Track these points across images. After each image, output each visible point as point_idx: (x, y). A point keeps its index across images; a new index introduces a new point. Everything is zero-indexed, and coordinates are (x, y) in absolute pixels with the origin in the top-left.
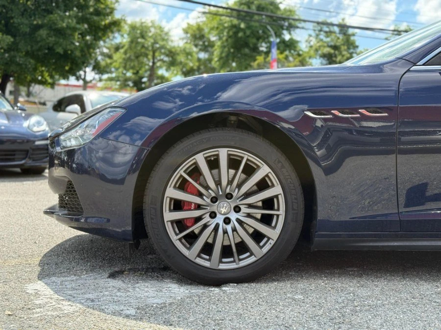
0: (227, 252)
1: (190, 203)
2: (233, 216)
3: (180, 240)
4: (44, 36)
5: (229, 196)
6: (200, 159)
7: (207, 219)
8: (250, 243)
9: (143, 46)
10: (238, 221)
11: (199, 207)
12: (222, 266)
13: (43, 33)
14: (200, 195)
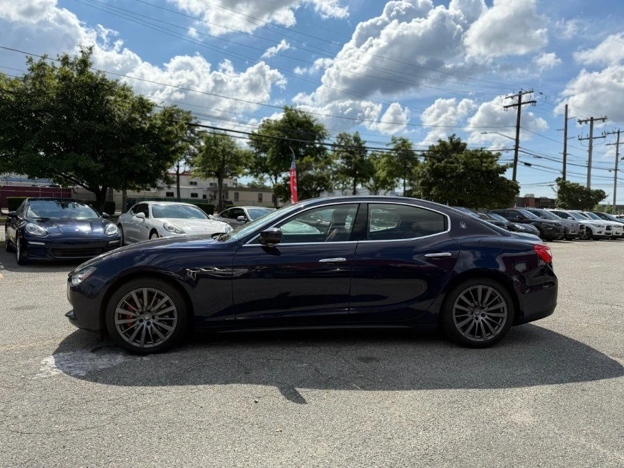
0: (147, 339)
1: (129, 316)
2: (151, 321)
3: (124, 334)
4: (127, 162)
5: (149, 311)
6: (133, 294)
7: (138, 323)
8: (159, 334)
9: (216, 152)
10: (154, 324)
11: (134, 317)
12: (146, 346)
13: (126, 159)
14: (134, 312)
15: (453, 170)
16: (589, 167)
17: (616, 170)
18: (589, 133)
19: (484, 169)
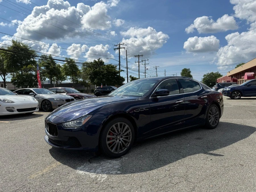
0: (120, 149)
2: (121, 139)
3: (110, 148)
5: (120, 134)
8: (125, 144)
15: (102, 72)
16: (139, 72)
17: (145, 73)
18: (138, 60)
19: (113, 72)
